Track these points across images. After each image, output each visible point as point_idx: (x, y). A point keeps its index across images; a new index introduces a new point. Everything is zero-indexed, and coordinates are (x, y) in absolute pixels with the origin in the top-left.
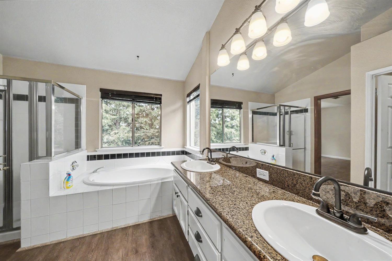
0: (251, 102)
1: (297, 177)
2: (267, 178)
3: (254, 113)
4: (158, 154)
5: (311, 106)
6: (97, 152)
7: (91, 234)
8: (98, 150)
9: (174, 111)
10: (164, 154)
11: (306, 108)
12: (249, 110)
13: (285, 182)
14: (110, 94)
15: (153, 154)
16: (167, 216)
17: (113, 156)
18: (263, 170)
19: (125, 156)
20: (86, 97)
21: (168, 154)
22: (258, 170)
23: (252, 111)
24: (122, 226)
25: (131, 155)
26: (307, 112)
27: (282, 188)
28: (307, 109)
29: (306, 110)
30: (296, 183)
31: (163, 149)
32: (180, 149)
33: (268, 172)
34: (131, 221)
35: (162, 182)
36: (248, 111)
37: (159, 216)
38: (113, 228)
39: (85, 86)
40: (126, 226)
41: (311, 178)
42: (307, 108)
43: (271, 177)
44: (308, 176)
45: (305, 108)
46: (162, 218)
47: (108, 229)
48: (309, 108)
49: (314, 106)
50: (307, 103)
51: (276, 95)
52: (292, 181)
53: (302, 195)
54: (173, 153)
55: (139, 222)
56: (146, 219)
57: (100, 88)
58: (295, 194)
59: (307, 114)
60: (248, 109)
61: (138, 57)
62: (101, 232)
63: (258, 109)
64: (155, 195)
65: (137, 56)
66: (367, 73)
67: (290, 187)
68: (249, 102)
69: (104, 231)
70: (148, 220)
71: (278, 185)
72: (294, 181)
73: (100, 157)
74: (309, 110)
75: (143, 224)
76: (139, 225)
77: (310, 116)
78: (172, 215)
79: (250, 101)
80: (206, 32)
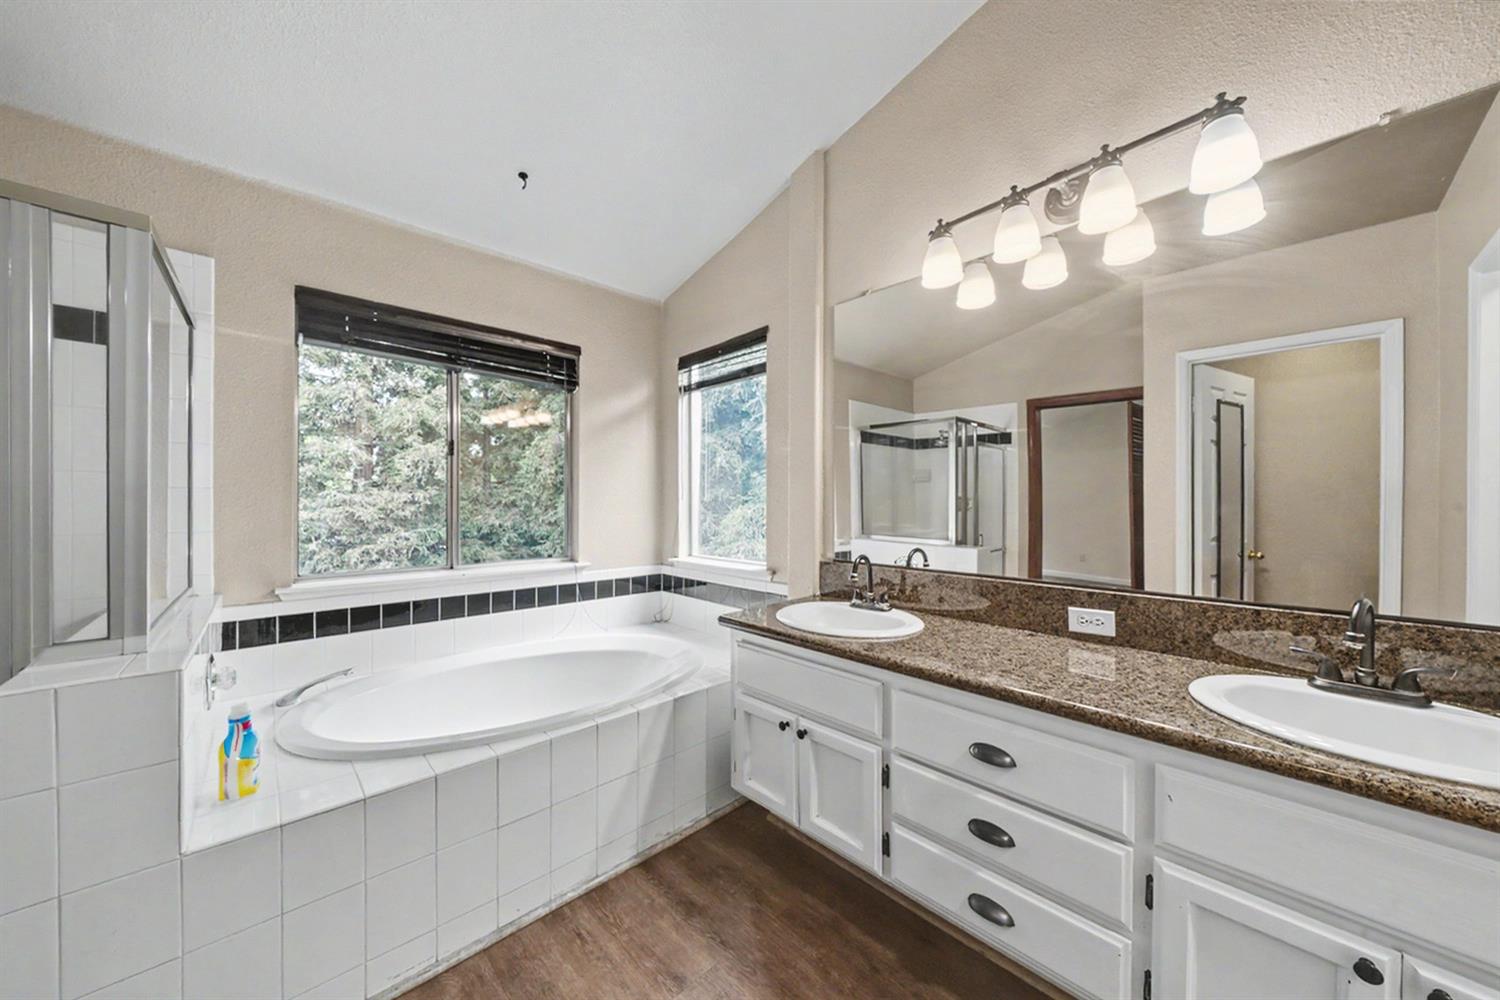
0: (857, 400)
1: (1213, 616)
2: (1110, 630)
3: (867, 437)
4: (568, 593)
5: (1019, 427)
6: (280, 604)
7: (410, 985)
8: (284, 594)
9: (626, 417)
10: (587, 591)
11: (1005, 429)
12: (850, 428)
13: (1174, 634)
14: (347, 319)
15: (547, 596)
16: (692, 826)
17: (366, 618)
18: (1093, 608)
19: (425, 611)
20: (216, 323)
21: (605, 589)
22: (1073, 611)
23: (859, 433)
24: (536, 909)
25: (453, 607)
26: (1010, 442)
27: (1164, 649)
28: (1009, 435)
29: (1005, 438)
30: (1210, 632)
31: (584, 573)
32: (644, 570)
33: (1113, 613)
34: (570, 884)
35: (676, 700)
36: (848, 431)
37: (668, 834)
38: (500, 930)
39: (213, 261)
40: (554, 906)
41: (1258, 613)
42: (1008, 431)
43: (1126, 626)
44: (1246, 610)
45: (1003, 431)
46: (678, 838)
47: (479, 941)
48: (1014, 430)
49: (1028, 427)
50: (1007, 416)
51: (917, 383)
52: (1197, 627)
53: (1231, 658)
54: (622, 587)
55: (597, 877)
56: (623, 858)
57: (297, 284)
58: (1207, 659)
59: (1008, 448)
60: (848, 425)
61: (523, 176)
62: (453, 961)
63: (872, 427)
64: (654, 756)
65: (520, 171)
66: (1178, 355)
67: (1192, 644)
68: (850, 401)
69: (464, 955)
70: (630, 859)
71: (1150, 645)
72: (1205, 626)
73: (296, 627)
74: (1014, 438)
75: (617, 878)
76: (603, 887)
77: (1015, 455)
78: (707, 822)
79: (853, 399)
80: (815, 148)
